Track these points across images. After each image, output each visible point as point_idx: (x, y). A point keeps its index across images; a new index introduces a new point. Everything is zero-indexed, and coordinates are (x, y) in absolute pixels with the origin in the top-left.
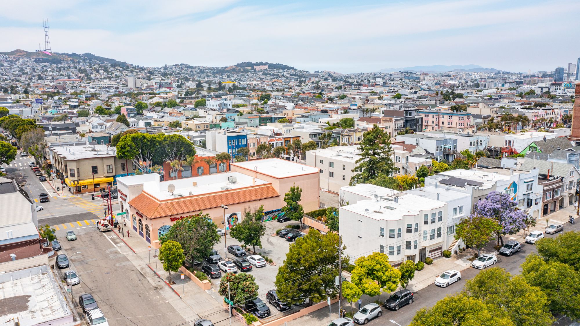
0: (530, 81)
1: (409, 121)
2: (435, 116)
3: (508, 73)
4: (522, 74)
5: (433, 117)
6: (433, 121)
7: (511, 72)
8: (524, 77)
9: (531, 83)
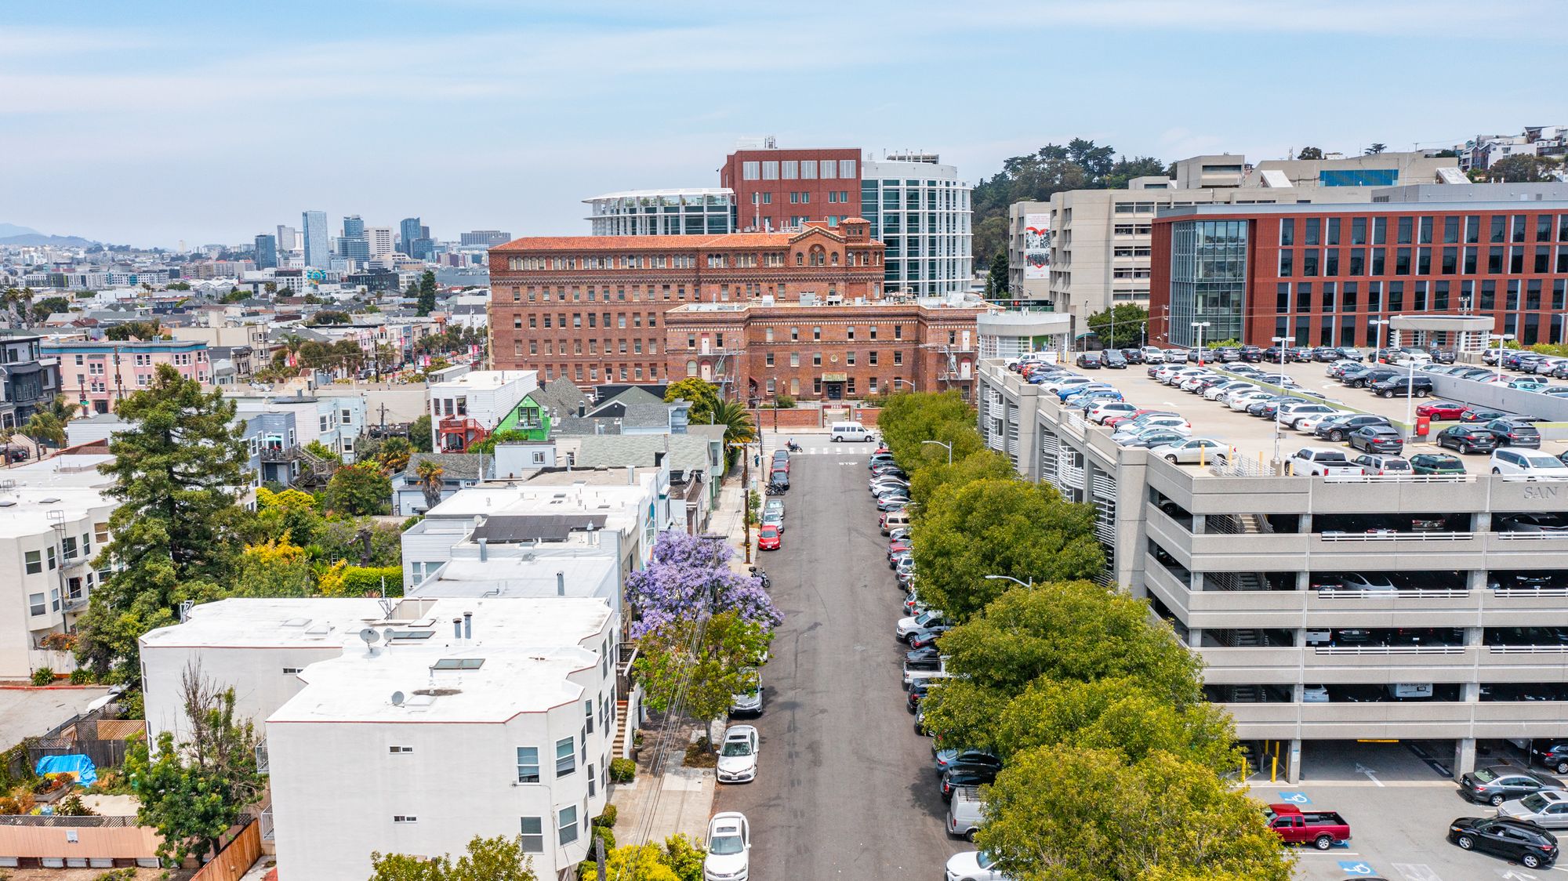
0: (197, 270)
1: (23, 378)
2: (84, 359)
3: (125, 249)
4: (163, 251)
5: (80, 363)
6: (81, 377)
7: (133, 247)
8: (173, 259)
9: (202, 274)
